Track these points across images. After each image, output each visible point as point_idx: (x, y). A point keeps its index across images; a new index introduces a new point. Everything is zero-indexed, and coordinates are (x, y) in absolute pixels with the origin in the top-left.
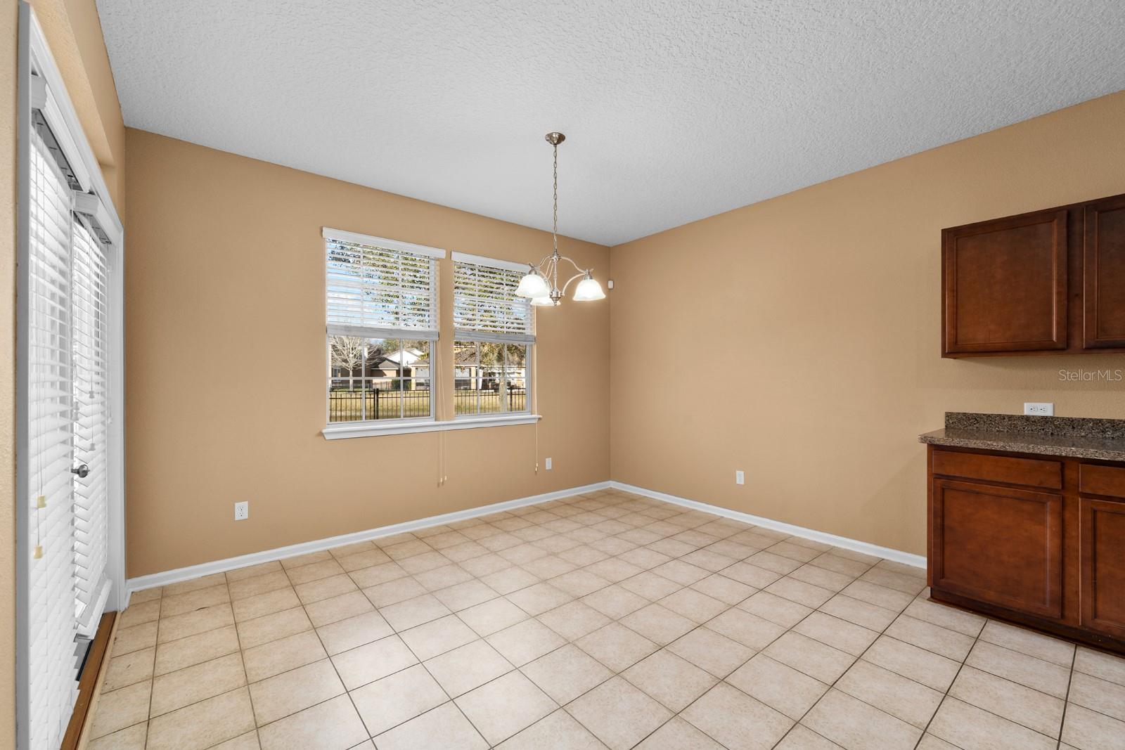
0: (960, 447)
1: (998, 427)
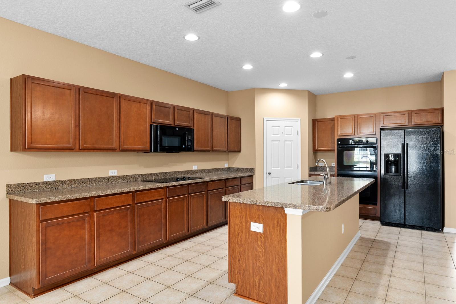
0: (56, 201)
1: (34, 189)
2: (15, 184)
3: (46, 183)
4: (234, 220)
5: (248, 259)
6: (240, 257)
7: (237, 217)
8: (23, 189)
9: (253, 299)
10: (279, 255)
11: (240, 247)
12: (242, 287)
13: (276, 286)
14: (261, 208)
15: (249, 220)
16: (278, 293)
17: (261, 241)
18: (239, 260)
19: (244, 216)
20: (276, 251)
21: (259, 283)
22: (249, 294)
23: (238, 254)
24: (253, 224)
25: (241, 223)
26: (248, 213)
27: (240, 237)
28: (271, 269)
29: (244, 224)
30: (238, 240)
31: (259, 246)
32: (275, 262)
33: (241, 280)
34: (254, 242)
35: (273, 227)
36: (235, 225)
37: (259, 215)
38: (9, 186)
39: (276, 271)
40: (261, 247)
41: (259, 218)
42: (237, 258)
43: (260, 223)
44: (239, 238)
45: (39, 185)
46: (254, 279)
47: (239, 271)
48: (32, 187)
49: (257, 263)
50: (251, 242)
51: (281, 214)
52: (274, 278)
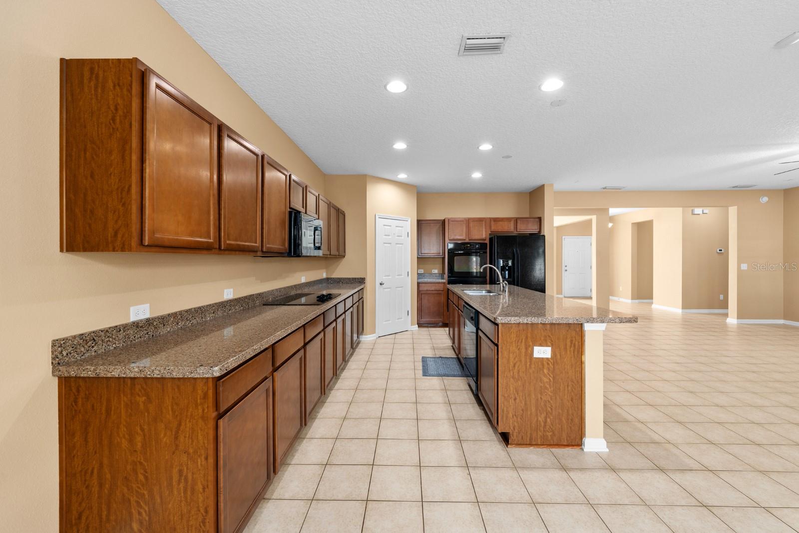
1: (115, 343)
2: (75, 337)
3: (136, 325)
4: (508, 347)
5: (529, 395)
6: (518, 394)
7: (512, 342)
8: (93, 347)
9: (537, 445)
10: (573, 382)
11: (517, 381)
12: (519, 433)
13: (568, 419)
14: (548, 326)
15: (531, 344)
16: (571, 427)
17: (549, 369)
18: (515, 399)
19: (523, 341)
20: (568, 378)
21: (545, 422)
22: (530, 440)
23: (515, 390)
24: (536, 349)
25: (519, 349)
26: (529, 335)
27: (516, 368)
28: (562, 400)
29: (523, 350)
30: (513, 373)
31: (545, 375)
32: (568, 390)
33: (518, 424)
34: (537, 372)
35: (565, 349)
36: (510, 353)
37: (545, 336)
38: (62, 343)
39: (569, 402)
40: (548, 376)
41: (546, 340)
42: (513, 396)
43: (547, 346)
44: (516, 370)
45: (124, 332)
46: (538, 419)
47: (515, 412)
48: (111, 340)
49: (543, 398)
50: (533, 372)
51: (576, 331)
52: (566, 411)
